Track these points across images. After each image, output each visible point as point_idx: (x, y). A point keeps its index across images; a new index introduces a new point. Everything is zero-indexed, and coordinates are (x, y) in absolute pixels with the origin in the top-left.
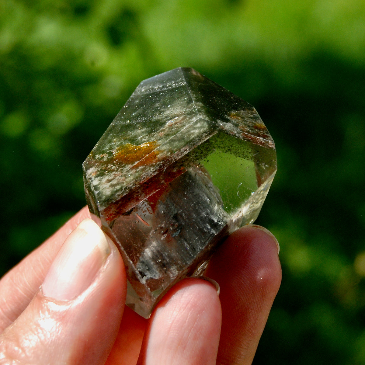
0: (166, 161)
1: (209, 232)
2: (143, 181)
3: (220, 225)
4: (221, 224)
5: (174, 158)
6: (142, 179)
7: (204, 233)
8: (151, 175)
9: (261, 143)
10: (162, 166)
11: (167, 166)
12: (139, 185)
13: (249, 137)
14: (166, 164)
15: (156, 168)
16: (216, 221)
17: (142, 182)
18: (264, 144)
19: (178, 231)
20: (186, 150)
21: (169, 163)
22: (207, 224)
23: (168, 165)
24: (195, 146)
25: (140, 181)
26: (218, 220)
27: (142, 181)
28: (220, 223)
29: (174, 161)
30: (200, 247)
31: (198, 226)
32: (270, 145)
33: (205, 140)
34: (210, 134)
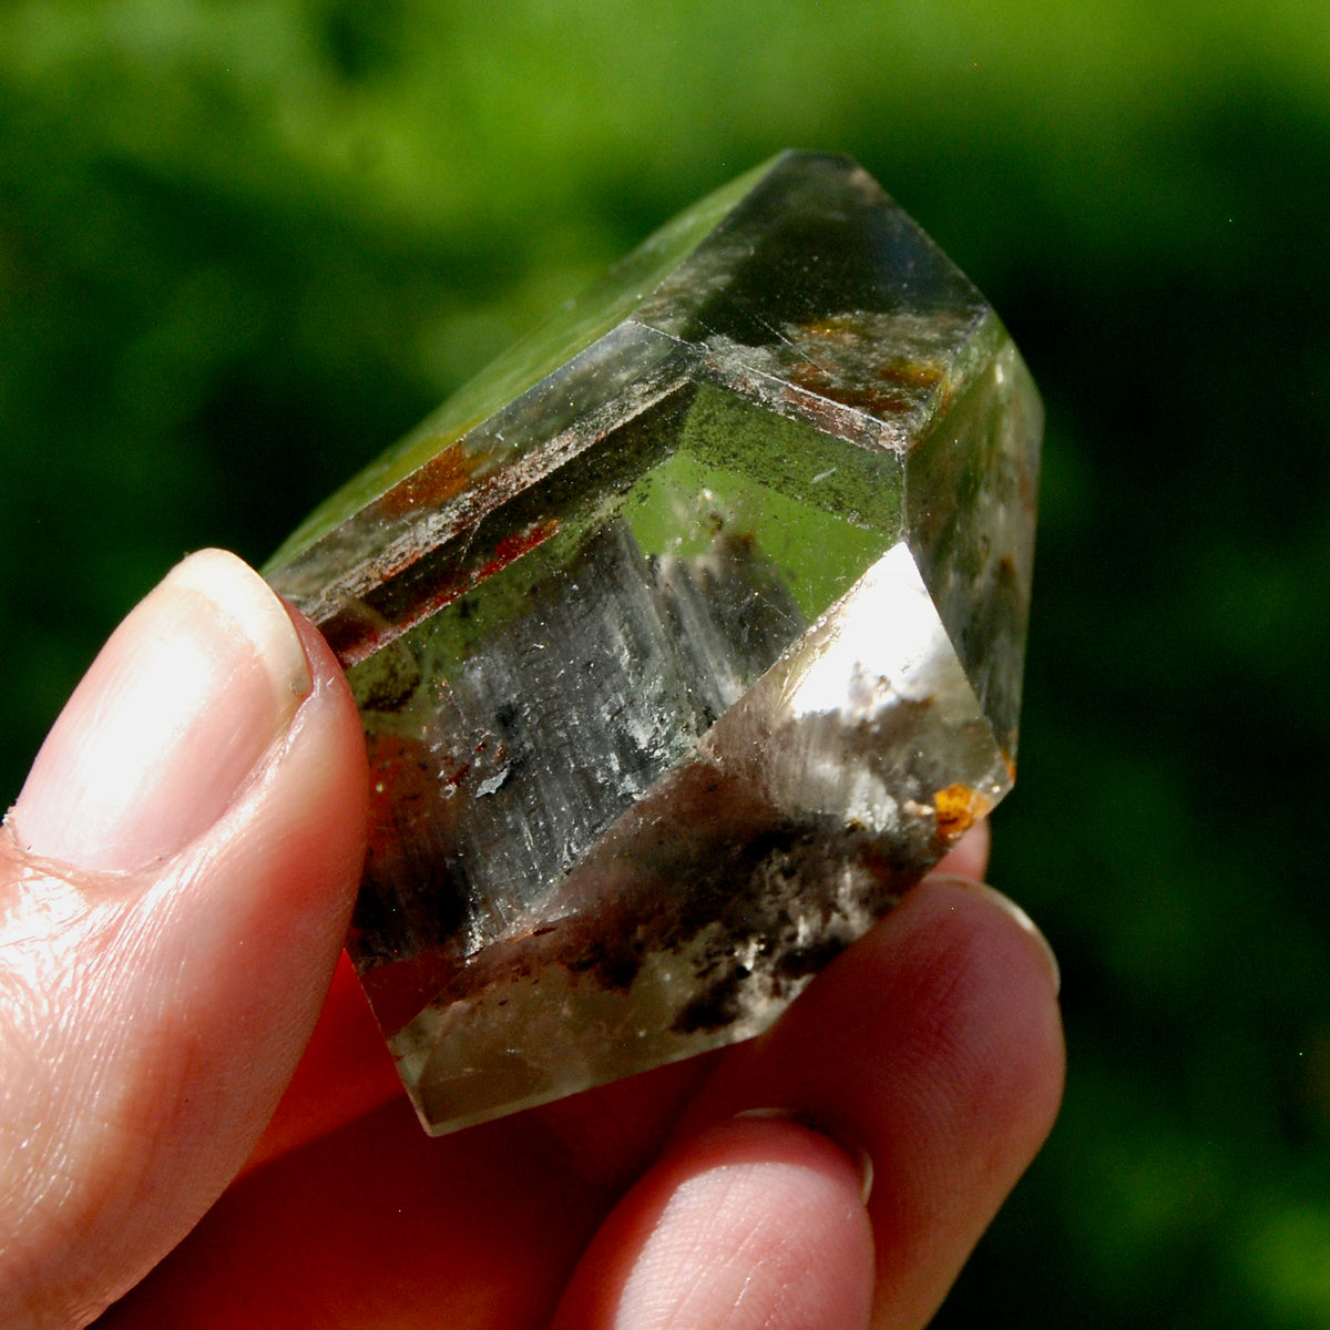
0: (488, 489)
1: (613, 788)
2: (396, 567)
3: (658, 760)
4: (664, 755)
5: (518, 480)
6: (394, 556)
7: (595, 791)
8: (427, 544)
9: (849, 429)
10: (469, 511)
11: (488, 511)
12: (380, 583)
13: (807, 405)
14: (485, 501)
15: (447, 517)
16: (643, 744)
17: (391, 571)
18: (860, 433)
19: (498, 773)
20: (565, 449)
21: (496, 499)
22: (613, 756)
23: (493, 506)
24: (599, 434)
25: (386, 565)
26: (650, 740)
27: (391, 566)
28: (658, 753)
29: (516, 493)
30: (572, 845)
31: (575, 762)
32: (884, 438)
33: (640, 411)
34: (660, 388)
